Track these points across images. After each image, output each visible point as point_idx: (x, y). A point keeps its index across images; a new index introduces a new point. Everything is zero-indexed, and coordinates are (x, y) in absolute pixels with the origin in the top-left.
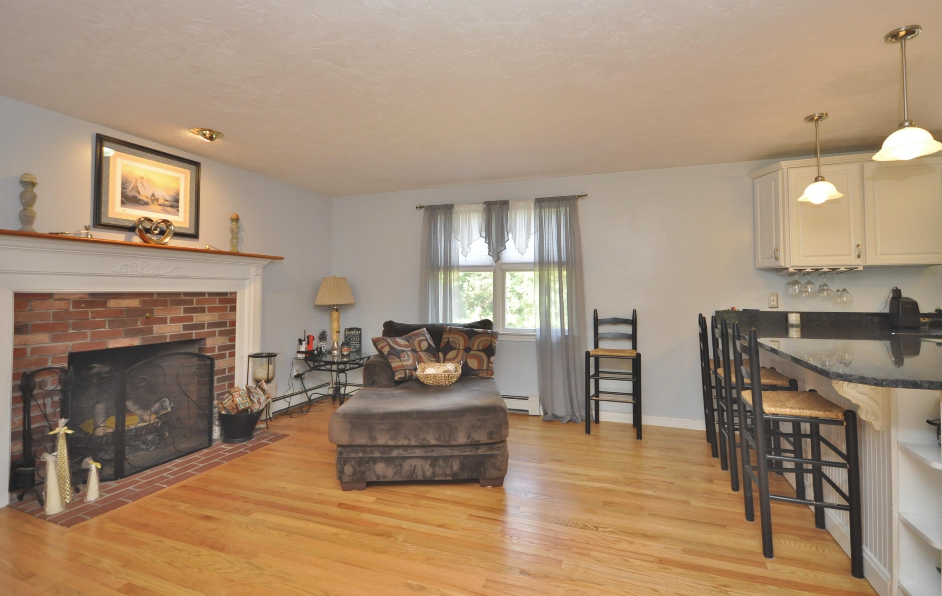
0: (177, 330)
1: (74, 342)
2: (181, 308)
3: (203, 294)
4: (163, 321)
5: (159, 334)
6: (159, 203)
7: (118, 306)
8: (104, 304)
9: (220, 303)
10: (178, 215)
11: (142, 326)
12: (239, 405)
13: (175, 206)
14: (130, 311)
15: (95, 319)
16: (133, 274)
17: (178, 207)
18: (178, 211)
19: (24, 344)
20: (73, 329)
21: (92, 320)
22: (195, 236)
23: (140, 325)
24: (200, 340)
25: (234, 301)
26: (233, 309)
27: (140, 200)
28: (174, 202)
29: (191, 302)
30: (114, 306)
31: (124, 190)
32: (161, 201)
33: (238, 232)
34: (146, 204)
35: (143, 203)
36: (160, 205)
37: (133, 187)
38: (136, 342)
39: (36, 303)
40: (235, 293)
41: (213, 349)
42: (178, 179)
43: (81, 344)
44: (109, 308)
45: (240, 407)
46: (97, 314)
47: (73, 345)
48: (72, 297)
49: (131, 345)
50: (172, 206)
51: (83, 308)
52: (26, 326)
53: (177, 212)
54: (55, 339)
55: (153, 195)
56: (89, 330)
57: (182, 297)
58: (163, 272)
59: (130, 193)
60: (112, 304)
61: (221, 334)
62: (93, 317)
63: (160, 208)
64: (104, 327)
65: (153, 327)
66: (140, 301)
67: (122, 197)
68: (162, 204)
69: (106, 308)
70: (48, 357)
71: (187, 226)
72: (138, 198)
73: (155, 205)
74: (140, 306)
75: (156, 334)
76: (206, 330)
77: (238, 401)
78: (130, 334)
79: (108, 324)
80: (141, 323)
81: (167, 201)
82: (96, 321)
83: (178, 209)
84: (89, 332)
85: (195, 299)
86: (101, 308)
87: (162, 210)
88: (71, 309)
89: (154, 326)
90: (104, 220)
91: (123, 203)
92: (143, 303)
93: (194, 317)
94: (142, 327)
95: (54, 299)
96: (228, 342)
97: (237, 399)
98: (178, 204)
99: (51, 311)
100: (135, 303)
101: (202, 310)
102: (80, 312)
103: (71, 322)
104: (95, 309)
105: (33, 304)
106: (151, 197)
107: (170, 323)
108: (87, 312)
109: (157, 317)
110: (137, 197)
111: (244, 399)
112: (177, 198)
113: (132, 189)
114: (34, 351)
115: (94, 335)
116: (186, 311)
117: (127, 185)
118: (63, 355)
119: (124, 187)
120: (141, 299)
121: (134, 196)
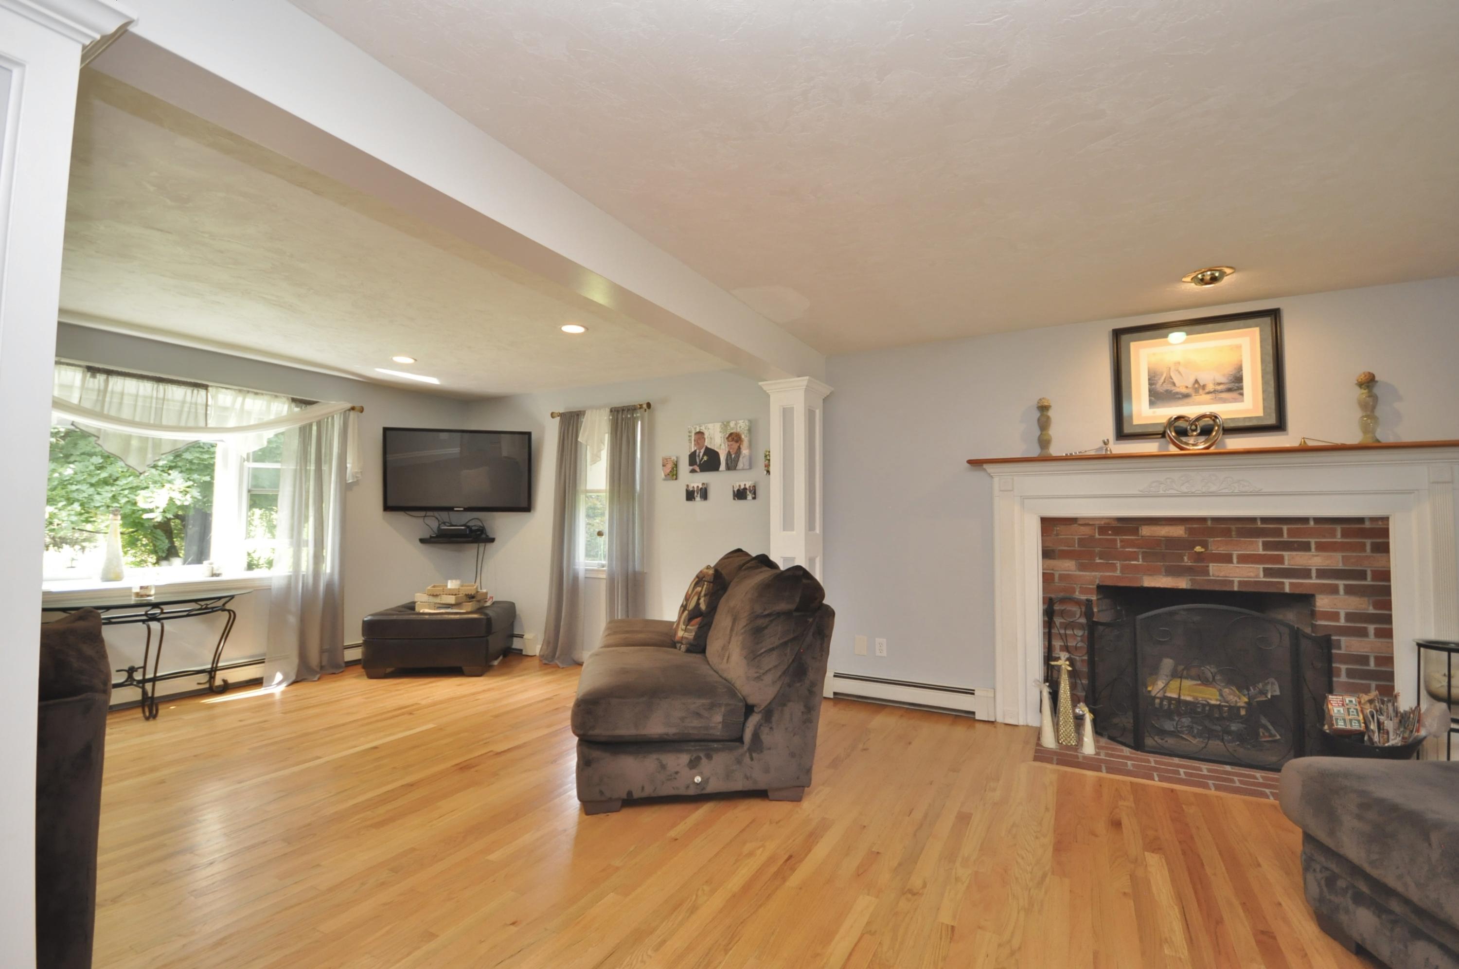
0: (1252, 574)
1: (1101, 574)
2: (1259, 541)
3: (1305, 520)
4: (1227, 559)
5: (1218, 576)
6: (1207, 391)
7: (1153, 535)
8: (1135, 531)
9: (1344, 535)
10: (1243, 401)
11: (1191, 562)
12: (1337, 719)
13: (1236, 388)
14: (1170, 542)
15: (1125, 548)
16: (1167, 492)
17: (1241, 388)
18: (1242, 394)
19: (1053, 570)
20: (1100, 559)
21: (1121, 549)
22: (1280, 426)
23: (1187, 561)
24: (1304, 600)
25: (1385, 532)
26: (1383, 548)
27: (1177, 393)
28: (1233, 382)
29: (1280, 533)
30: (1148, 534)
31: (1153, 386)
32: (1210, 387)
33: (1374, 408)
34: (1186, 396)
35: (1180, 396)
36: (1209, 393)
37: (1165, 379)
38: (1183, 583)
39: (1059, 528)
40: (1386, 519)
41: (1335, 616)
42: (1239, 347)
43: (1110, 576)
44: (1142, 536)
45: (1337, 724)
46: (1132, 544)
47: (1101, 576)
48: (1098, 522)
49: (1175, 587)
50: (1229, 390)
51: (1110, 535)
52: (1053, 551)
53: (1241, 396)
54: (1082, 567)
55: (1196, 382)
56: (1118, 562)
57: (1259, 524)
58: (1213, 488)
59: (1160, 387)
60: (1146, 531)
61: (1349, 590)
62: (1122, 547)
63: (1209, 397)
64: (1137, 559)
65: (1208, 566)
66: (1185, 530)
67: (1150, 396)
68: (1212, 390)
69: (1139, 536)
70: (1075, 586)
71: (1260, 413)
72: (1174, 391)
73: (1201, 395)
74: (1186, 536)
75: (1213, 576)
76: (1314, 581)
78: (1171, 572)
79: (1142, 556)
80: (1189, 559)
81: (1219, 384)
82: (1126, 551)
83: (1241, 391)
84: (1118, 564)
85: (1285, 528)
86: (1130, 535)
87: (1212, 399)
88: (1097, 536)
89: (1211, 565)
90: (1127, 430)
91: (1152, 403)
92: (1190, 531)
93: (1286, 558)
94: (1190, 564)
95: (1079, 524)
96: (1371, 608)
97: (1336, 710)
98: (1241, 384)
99: (1076, 537)
100: (1178, 531)
101: (1306, 547)
102: (1107, 540)
103: (1097, 550)
104: (1124, 537)
105: (1058, 528)
106: (1194, 384)
107: (1238, 562)
108: (1115, 540)
109: (1213, 552)
110: (1171, 391)
111: (1351, 713)
112: (1238, 376)
113: (1164, 382)
114: (1062, 577)
115: (1124, 569)
116: (1266, 546)
117: (1156, 379)
118: (1091, 586)
119: (1153, 382)
120: (1188, 526)
121: (1167, 391)
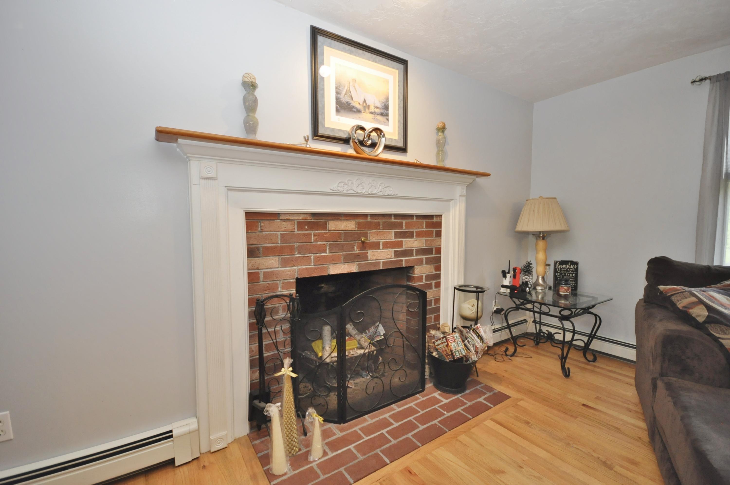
0: (389, 256)
1: (300, 267)
2: (392, 232)
3: (410, 216)
4: (376, 246)
5: (373, 260)
6: (370, 111)
7: (337, 229)
8: (324, 226)
9: (427, 227)
10: (388, 125)
11: (358, 251)
12: (455, 352)
13: (385, 114)
14: (347, 234)
15: (317, 242)
16: (348, 192)
17: (387, 115)
18: (388, 120)
19: (257, 269)
20: (299, 253)
21: (314, 243)
22: (403, 150)
23: (357, 251)
24: (410, 269)
25: (439, 225)
26: (439, 234)
27: (353, 107)
28: (384, 109)
29: (400, 225)
30: (333, 229)
31: (339, 95)
32: (372, 109)
33: (444, 143)
34: (359, 111)
35: (355, 110)
36: (371, 113)
37: (346, 91)
38: (353, 268)
39: (264, 224)
40: (440, 216)
41: (420, 279)
42: (387, 82)
43: (306, 269)
44: (329, 231)
45: (456, 356)
46: (320, 237)
47: (299, 269)
48: (296, 218)
49: (350, 272)
50: (382, 114)
51: (307, 230)
52: (258, 249)
53: (387, 121)
54: (285, 263)
55: (365, 101)
56: (312, 255)
57: (393, 220)
58: (375, 192)
59: (345, 99)
60: (332, 225)
61: (429, 262)
62: (316, 241)
63: (371, 116)
64: (325, 251)
65: (367, 253)
66: (356, 224)
67: (336, 103)
68: (373, 111)
69: (327, 231)
70: (278, 282)
71: (396, 138)
72: (351, 104)
73: (367, 113)
74: (356, 229)
75: (370, 260)
76: (415, 257)
77: (453, 346)
78: (349, 259)
79: (329, 248)
80: (357, 248)
81: (377, 108)
82: (318, 244)
83: (387, 117)
84: (312, 256)
85: (404, 222)
86: (321, 230)
87: (373, 118)
88: (296, 232)
89: (369, 251)
90: (321, 131)
91: (337, 111)
92: (359, 225)
93: (404, 243)
94: (358, 252)
95: (281, 220)
96: (434, 271)
97: (452, 344)
98: (387, 112)
99: (279, 233)
100: (351, 225)
101: (410, 235)
102: (304, 235)
103: (296, 245)
104: (317, 232)
105: (262, 224)
106: (363, 103)
107: (383, 248)
108: (310, 234)
109: (371, 241)
110: (350, 104)
111: (459, 345)
112: (387, 104)
113: (346, 94)
114: (267, 276)
115: (317, 260)
116: (397, 235)
117: (340, 89)
118: (291, 281)
119: (338, 91)
120: (357, 221)
121: (347, 102)
